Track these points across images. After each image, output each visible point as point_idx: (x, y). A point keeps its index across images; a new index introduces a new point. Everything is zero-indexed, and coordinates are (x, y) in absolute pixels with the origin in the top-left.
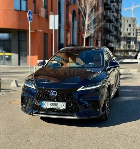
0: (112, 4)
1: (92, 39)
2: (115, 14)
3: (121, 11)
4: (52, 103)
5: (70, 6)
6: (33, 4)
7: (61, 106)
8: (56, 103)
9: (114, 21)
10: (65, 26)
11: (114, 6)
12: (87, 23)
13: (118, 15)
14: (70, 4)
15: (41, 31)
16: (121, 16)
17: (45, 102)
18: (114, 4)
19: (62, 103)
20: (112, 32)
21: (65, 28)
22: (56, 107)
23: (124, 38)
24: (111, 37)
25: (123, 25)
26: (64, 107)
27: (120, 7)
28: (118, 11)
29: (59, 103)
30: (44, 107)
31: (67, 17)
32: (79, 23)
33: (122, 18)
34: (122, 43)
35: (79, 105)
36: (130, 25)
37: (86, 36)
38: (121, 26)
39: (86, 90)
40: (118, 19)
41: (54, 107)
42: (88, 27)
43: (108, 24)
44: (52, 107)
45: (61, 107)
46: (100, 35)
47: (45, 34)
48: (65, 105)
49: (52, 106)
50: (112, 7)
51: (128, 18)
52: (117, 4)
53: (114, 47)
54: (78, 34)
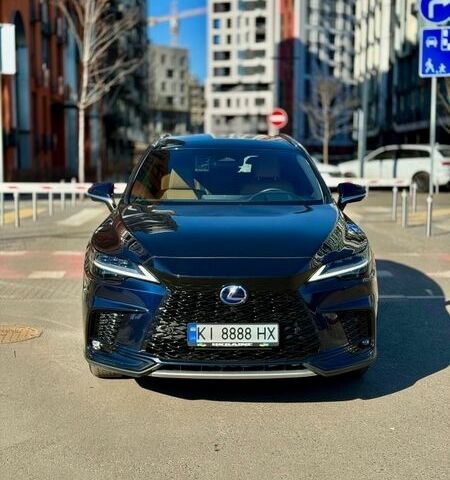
4: (229, 327)
7: (262, 336)
8: (244, 326)
17: (201, 327)
19: (266, 326)
22: (244, 340)
26: (271, 340)
28: (141, 27)
29: (254, 328)
30: (201, 342)
35: (317, 330)
36: (170, 73)
39: (335, 277)
41: (237, 340)
44: (228, 343)
45: (262, 339)
48: (276, 333)
49: (229, 340)
51: (164, 47)
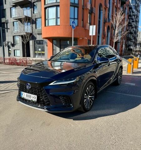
0: (133, 23)
1: (119, 44)
2: (135, 29)
3: (138, 27)
4: (27, 94)
5: (106, 23)
6: (82, 22)
8: (30, 95)
9: (133, 33)
10: (102, 35)
11: (134, 24)
12: (116, 32)
13: (136, 30)
14: (106, 22)
15: (86, 38)
16: (138, 30)
17: (23, 93)
18: (134, 23)
19: (35, 96)
20: (132, 40)
21: (102, 36)
23: (139, 44)
24: (131, 43)
25: (138, 36)
26: (35, 100)
27: (137, 25)
28: (136, 27)
29: (32, 95)
30: (22, 97)
31: (104, 30)
32: (111, 34)
33: (138, 32)
34: (137, 46)
37: (115, 41)
38: (137, 36)
40: (136, 32)
41: (29, 98)
42: (117, 34)
43: (130, 34)
45: (33, 99)
46: (124, 41)
47: (89, 40)
49: (27, 97)
50: (133, 24)
52: (136, 23)
53: (133, 49)
54: (111, 41)
